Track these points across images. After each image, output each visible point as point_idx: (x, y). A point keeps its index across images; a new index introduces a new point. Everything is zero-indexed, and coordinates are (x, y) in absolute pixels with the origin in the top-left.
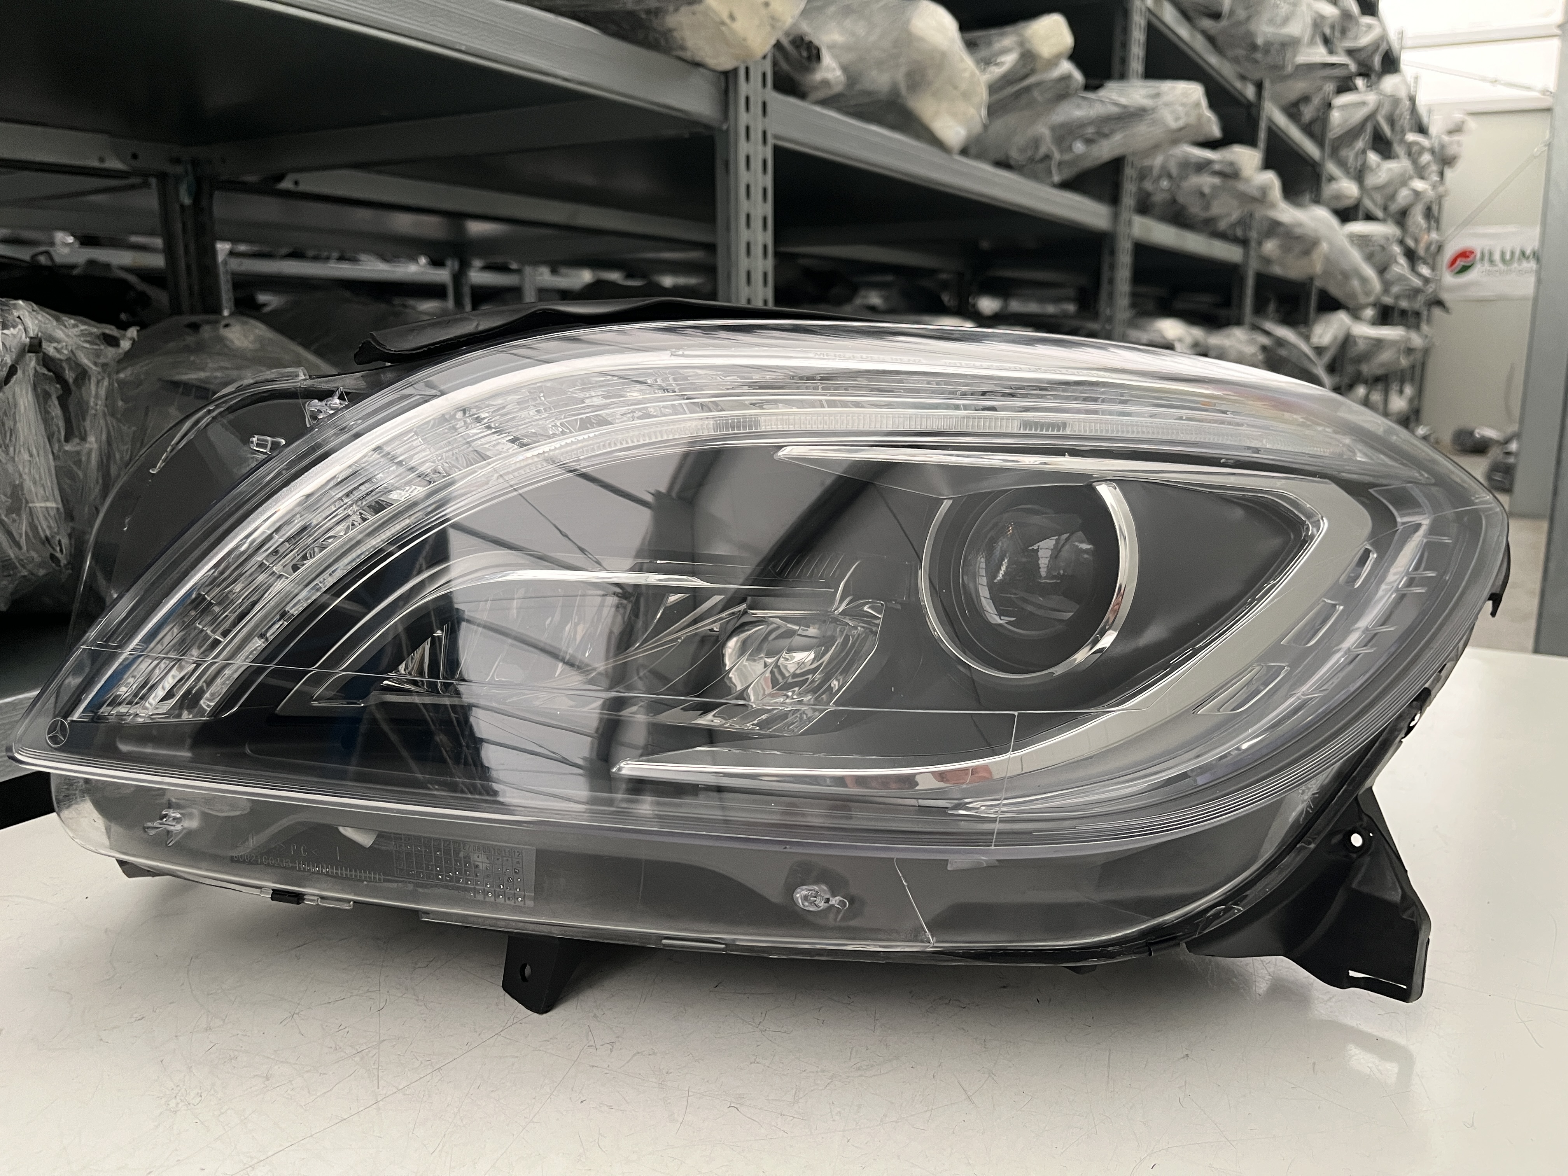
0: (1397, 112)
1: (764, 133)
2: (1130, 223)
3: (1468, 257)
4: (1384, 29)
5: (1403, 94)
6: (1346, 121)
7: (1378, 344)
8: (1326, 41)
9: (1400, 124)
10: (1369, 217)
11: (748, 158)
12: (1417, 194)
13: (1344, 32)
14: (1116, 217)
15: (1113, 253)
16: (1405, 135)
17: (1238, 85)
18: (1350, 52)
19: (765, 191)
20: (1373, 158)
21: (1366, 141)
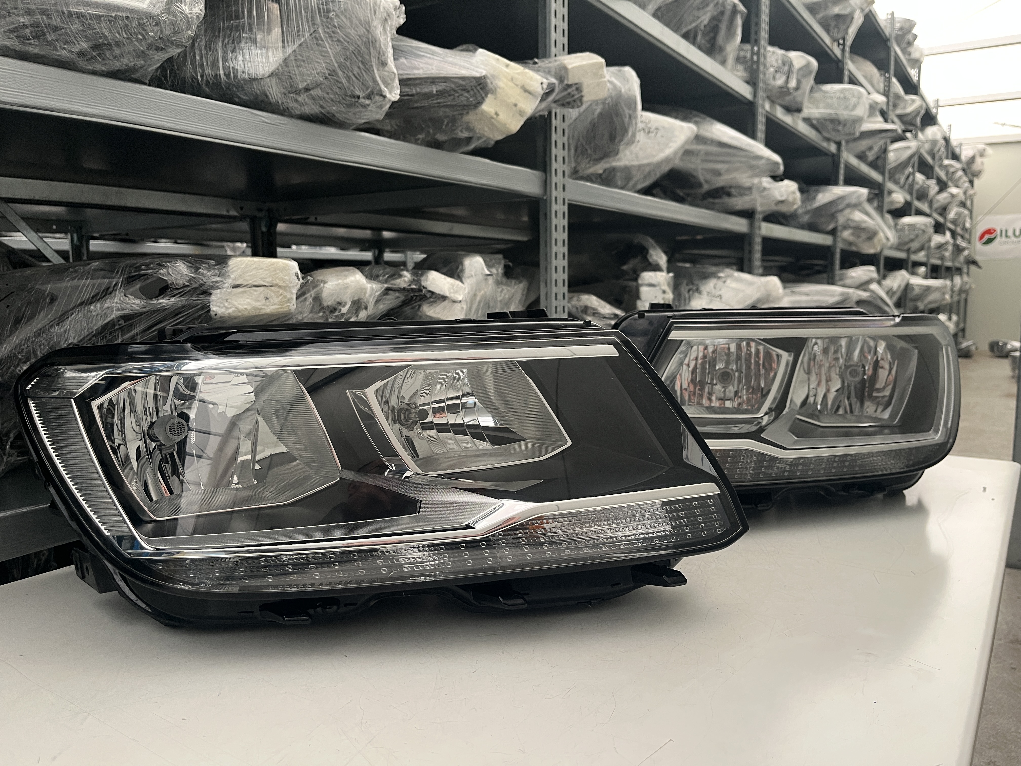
0: (935, 147)
1: (564, 199)
2: (760, 228)
3: (991, 233)
4: (924, 101)
5: (940, 137)
6: (899, 158)
7: (928, 289)
8: (883, 114)
9: (938, 155)
10: (919, 213)
11: (556, 212)
12: (952, 196)
13: (895, 106)
14: (751, 225)
15: (750, 244)
16: (942, 161)
17: (825, 144)
18: (901, 117)
19: (564, 227)
20: (919, 177)
21: (913, 167)
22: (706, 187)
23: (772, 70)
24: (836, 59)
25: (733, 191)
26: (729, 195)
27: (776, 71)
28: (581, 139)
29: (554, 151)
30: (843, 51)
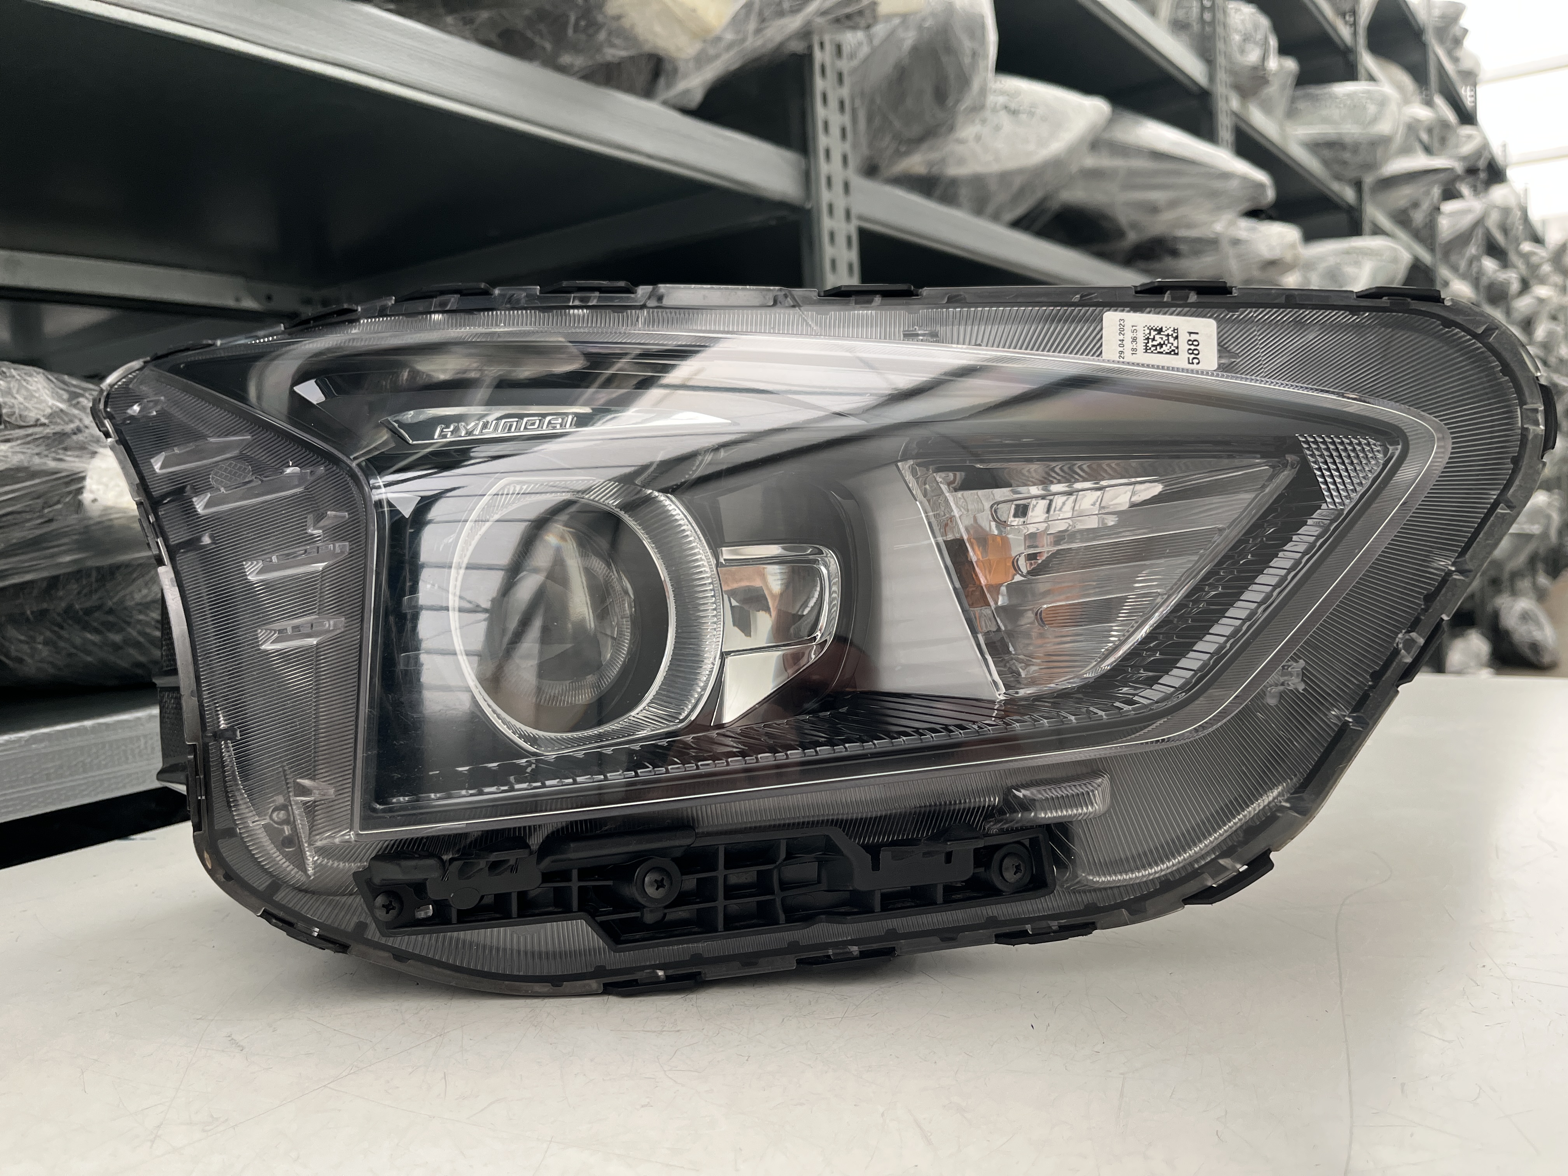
0: (1509, 221)
1: (848, 213)
4: (1485, 138)
5: (1512, 202)
6: (1455, 227)
9: (1514, 232)
11: (832, 234)
12: (1541, 301)
13: (1443, 140)
16: (1519, 245)
17: (1336, 187)
19: (850, 267)
20: (1489, 265)
21: (1478, 247)
22: (1132, 237)
23: (1237, 38)
24: (1342, 47)
25: (1183, 247)
26: (1174, 253)
27: (1244, 40)
28: (878, 101)
29: (820, 112)
30: (1355, 34)
